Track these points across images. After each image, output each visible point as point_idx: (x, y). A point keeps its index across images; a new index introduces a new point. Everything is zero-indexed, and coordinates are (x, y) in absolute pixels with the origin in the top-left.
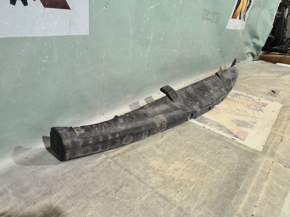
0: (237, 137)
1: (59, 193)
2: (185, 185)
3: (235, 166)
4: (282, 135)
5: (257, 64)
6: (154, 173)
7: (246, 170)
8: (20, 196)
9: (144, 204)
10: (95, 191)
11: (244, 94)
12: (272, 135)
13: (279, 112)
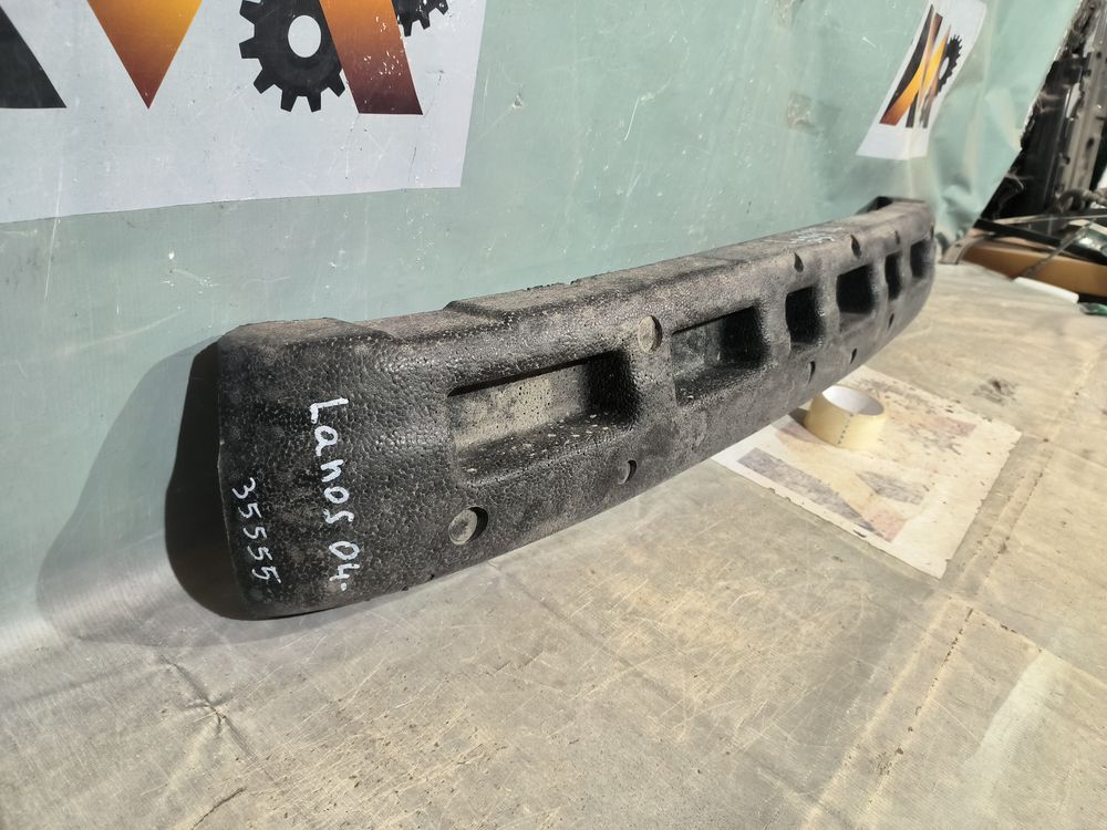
0: (871, 530)
1: (365, 656)
4: (1006, 532)
7: (891, 630)
10: (464, 657)
11: (901, 385)
12: (978, 529)
13: (1008, 455)
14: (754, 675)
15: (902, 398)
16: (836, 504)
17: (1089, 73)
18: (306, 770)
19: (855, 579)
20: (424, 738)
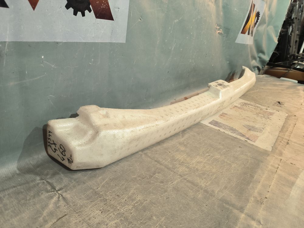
0: (249, 139)
1: (103, 176)
2: (208, 174)
3: (249, 161)
4: (288, 138)
6: (180, 165)
7: (259, 165)
9: (175, 187)
10: (133, 176)
11: (252, 103)
12: (279, 138)
13: (285, 120)
14: (220, 178)
15: (253, 107)
16: (238, 133)
17: (294, 23)
18: (86, 208)
19: (246, 152)
20: (122, 199)
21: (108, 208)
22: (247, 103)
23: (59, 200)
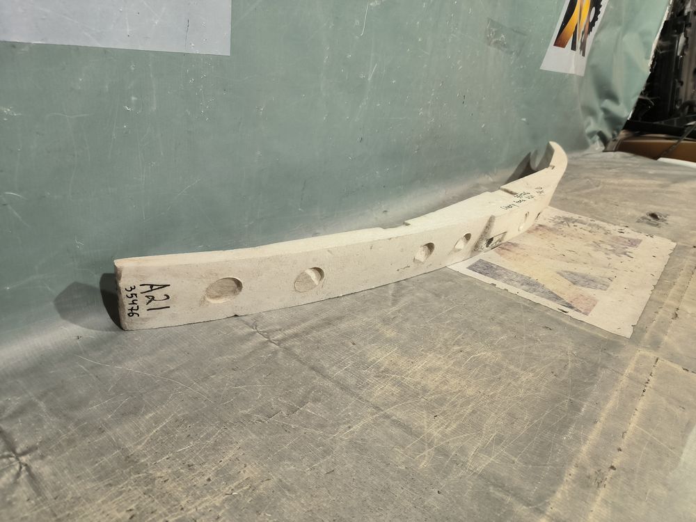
0: (571, 307)
1: (159, 412)
2: (453, 403)
3: (569, 366)
4: (675, 304)
5: (614, 158)
6: (378, 377)
7: (595, 375)
8: (65, 416)
9: (358, 440)
10: (241, 409)
11: (584, 218)
12: (653, 304)
13: (669, 257)
14: (484, 413)
15: (586, 226)
16: (543, 292)
17: (690, 25)
19: (562, 341)
20: (198, 475)
21: (152, 505)
22: (572, 219)
23: (16, 483)
